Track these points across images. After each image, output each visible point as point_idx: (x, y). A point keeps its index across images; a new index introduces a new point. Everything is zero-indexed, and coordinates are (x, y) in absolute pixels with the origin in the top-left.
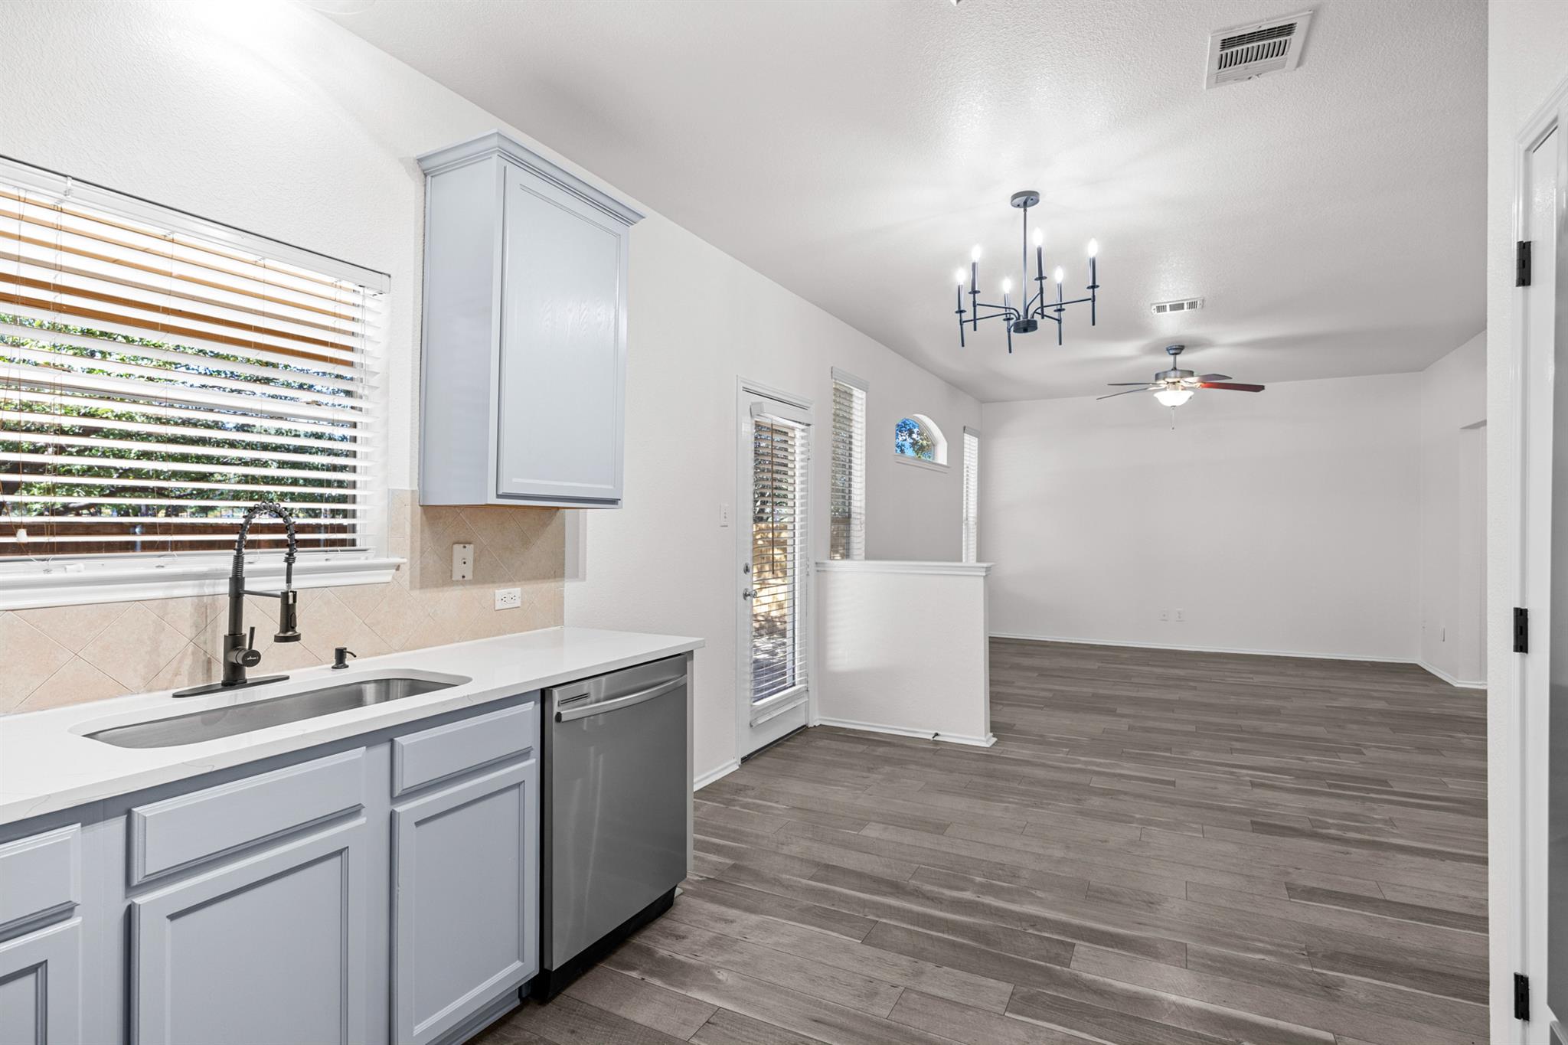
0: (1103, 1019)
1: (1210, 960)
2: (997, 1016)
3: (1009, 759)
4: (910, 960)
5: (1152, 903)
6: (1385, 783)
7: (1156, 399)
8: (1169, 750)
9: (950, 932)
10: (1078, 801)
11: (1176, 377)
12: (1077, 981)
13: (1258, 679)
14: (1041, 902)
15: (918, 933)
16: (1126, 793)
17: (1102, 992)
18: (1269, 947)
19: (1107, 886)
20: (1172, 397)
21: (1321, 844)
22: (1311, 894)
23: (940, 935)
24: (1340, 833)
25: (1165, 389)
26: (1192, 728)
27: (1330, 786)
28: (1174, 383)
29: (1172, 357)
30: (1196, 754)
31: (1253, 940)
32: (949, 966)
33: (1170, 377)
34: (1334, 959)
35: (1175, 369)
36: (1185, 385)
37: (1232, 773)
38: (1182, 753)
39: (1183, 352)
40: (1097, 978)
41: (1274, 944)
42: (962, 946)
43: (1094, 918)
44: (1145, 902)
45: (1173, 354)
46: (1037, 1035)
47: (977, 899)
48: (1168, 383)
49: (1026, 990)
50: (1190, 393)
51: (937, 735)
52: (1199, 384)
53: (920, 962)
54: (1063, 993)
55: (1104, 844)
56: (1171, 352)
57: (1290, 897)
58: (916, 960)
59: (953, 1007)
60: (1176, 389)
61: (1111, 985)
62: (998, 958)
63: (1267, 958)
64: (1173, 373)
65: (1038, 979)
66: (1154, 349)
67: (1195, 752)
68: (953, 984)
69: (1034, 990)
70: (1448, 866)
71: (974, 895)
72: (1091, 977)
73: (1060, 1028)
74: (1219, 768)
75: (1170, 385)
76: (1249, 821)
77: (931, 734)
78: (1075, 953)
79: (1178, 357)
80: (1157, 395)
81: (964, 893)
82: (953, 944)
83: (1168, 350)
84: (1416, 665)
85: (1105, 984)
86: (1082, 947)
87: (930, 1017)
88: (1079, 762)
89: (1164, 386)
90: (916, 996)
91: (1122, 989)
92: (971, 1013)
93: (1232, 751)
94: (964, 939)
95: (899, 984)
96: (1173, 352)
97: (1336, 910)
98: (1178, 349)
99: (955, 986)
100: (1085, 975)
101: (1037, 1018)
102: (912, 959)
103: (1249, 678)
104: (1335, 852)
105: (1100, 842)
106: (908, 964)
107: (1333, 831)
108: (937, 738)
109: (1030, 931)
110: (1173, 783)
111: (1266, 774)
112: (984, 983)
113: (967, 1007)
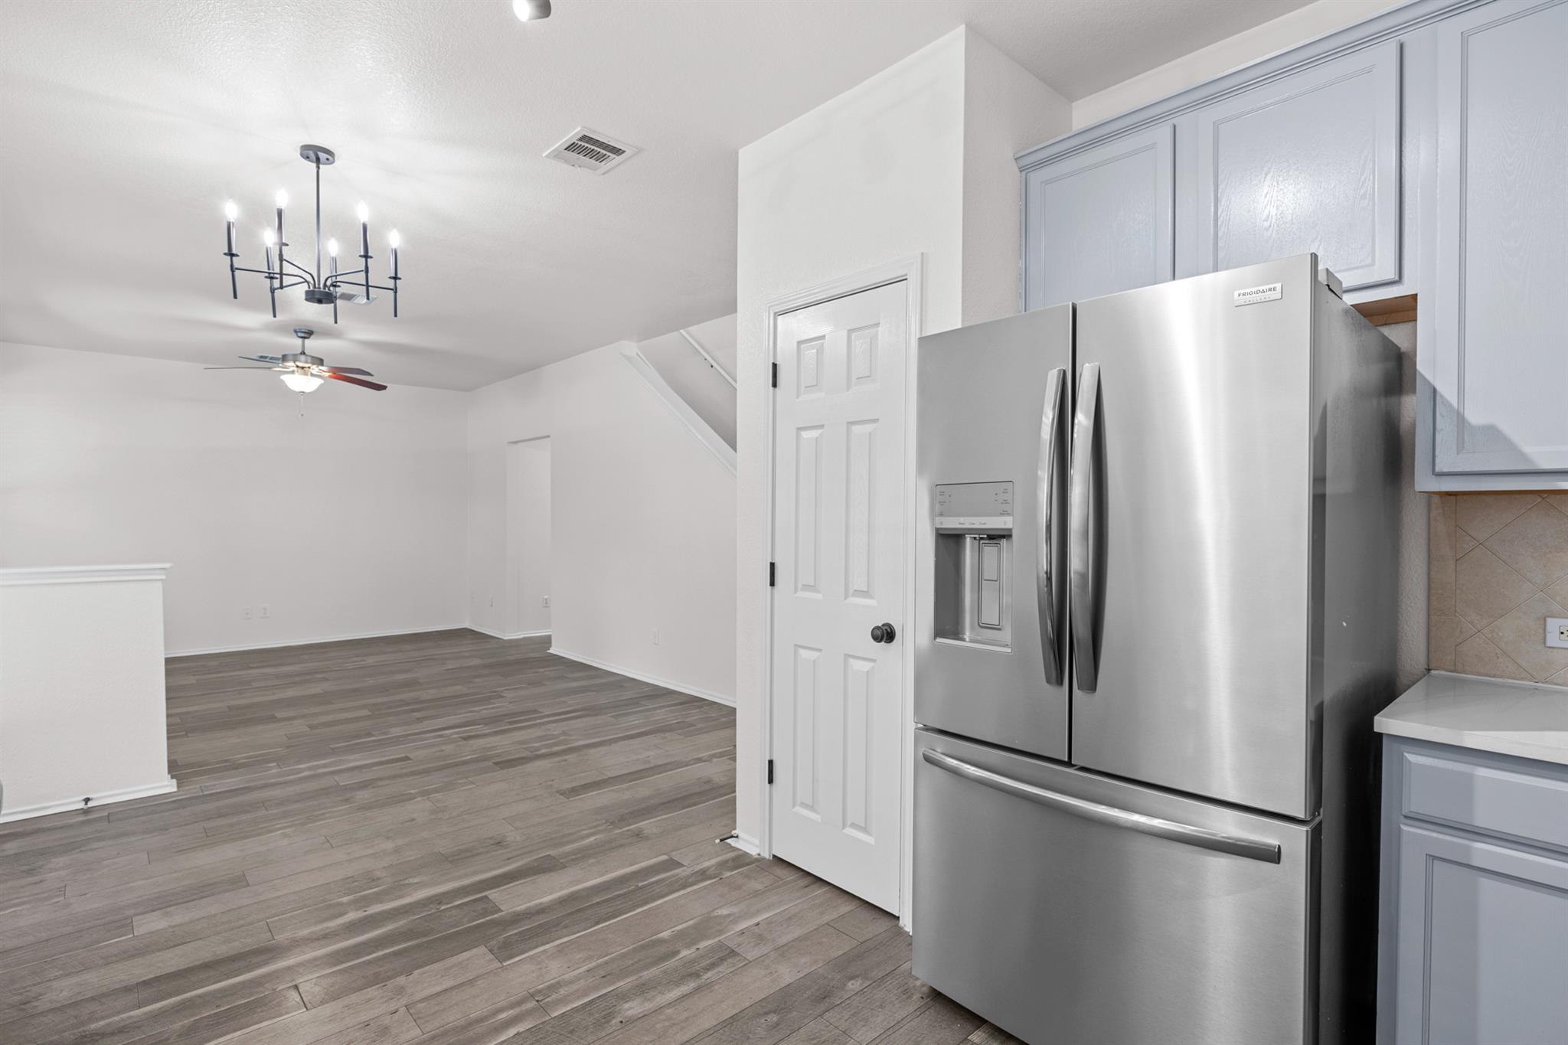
0: (563, 923)
1: (573, 855)
2: (500, 970)
3: (217, 793)
4: (378, 988)
5: (500, 843)
6: (535, 711)
7: (283, 381)
8: (370, 735)
9: (380, 948)
10: (347, 801)
11: (306, 362)
12: (518, 915)
13: (370, 661)
14: (422, 885)
15: (352, 967)
16: (381, 779)
17: (542, 910)
18: (591, 831)
19: (456, 848)
20: (301, 382)
21: (547, 761)
22: (574, 791)
23: (374, 955)
24: (548, 750)
25: (293, 372)
26: (365, 712)
27: (511, 723)
28: (303, 368)
29: (300, 340)
30: (397, 731)
31: (579, 831)
32: (417, 969)
33: (300, 361)
34: (623, 820)
35: (303, 353)
36: (314, 372)
37: (441, 736)
38: (384, 734)
39: (312, 337)
40: (528, 905)
41: (590, 828)
42: (405, 950)
43: (475, 873)
44: (493, 845)
45: (302, 337)
46: (539, 959)
47: (366, 913)
48: (297, 366)
49: (494, 942)
50: (321, 381)
51: (87, 800)
52: (327, 374)
53: (388, 983)
54: (520, 927)
55: (413, 823)
56: (300, 334)
57: (568, 798)
58: (383, 984)
59: (463, 988)
60: (306, 374)
61: (541, 904)
62: (446, 938)
63: (598, 837)
64: (303, 358)
65: (493, 931)
66: (282, 329)
67: (393, 730)
68: (439, 976)
69: (501, 938)
70: (616, 747)
71: (359, 912)
72: (523, 907)
73: (547, 946)
74: (428, 735)
75: (300, 370)
76: (491, 764)
77: (79, 802)
78: (494, 901)
79: (306, 340)
80: (283, 377)
81: (346, 916)
82: (395, 954)
83: (296, 332)
84: (466, 628)
85: (537, 905)
86: (493, 894)
87: (455, 1007)
88: (301, 771)
89: (291, 369)
90: (422, 1005)
91: (551, 901)
92: (480, 982)
93: (420, 720)
94: (400, 944)
95: (396, 1007)
96: (303, 335)
97: (597, 794)
98: (308, 334)
99: (442, 976)
100: (518, 908)
101: (527, 952)
102: (377, 986)
103: (362, 661)
104: (559, 762)
105: (410, 823)
106: (381, 991)
107: (543, 751)
108: (90, 804)
109: (443, 907)
110: (407, 758)
111: (463, 729)
112: (460, 960)
113: (471, 982)
